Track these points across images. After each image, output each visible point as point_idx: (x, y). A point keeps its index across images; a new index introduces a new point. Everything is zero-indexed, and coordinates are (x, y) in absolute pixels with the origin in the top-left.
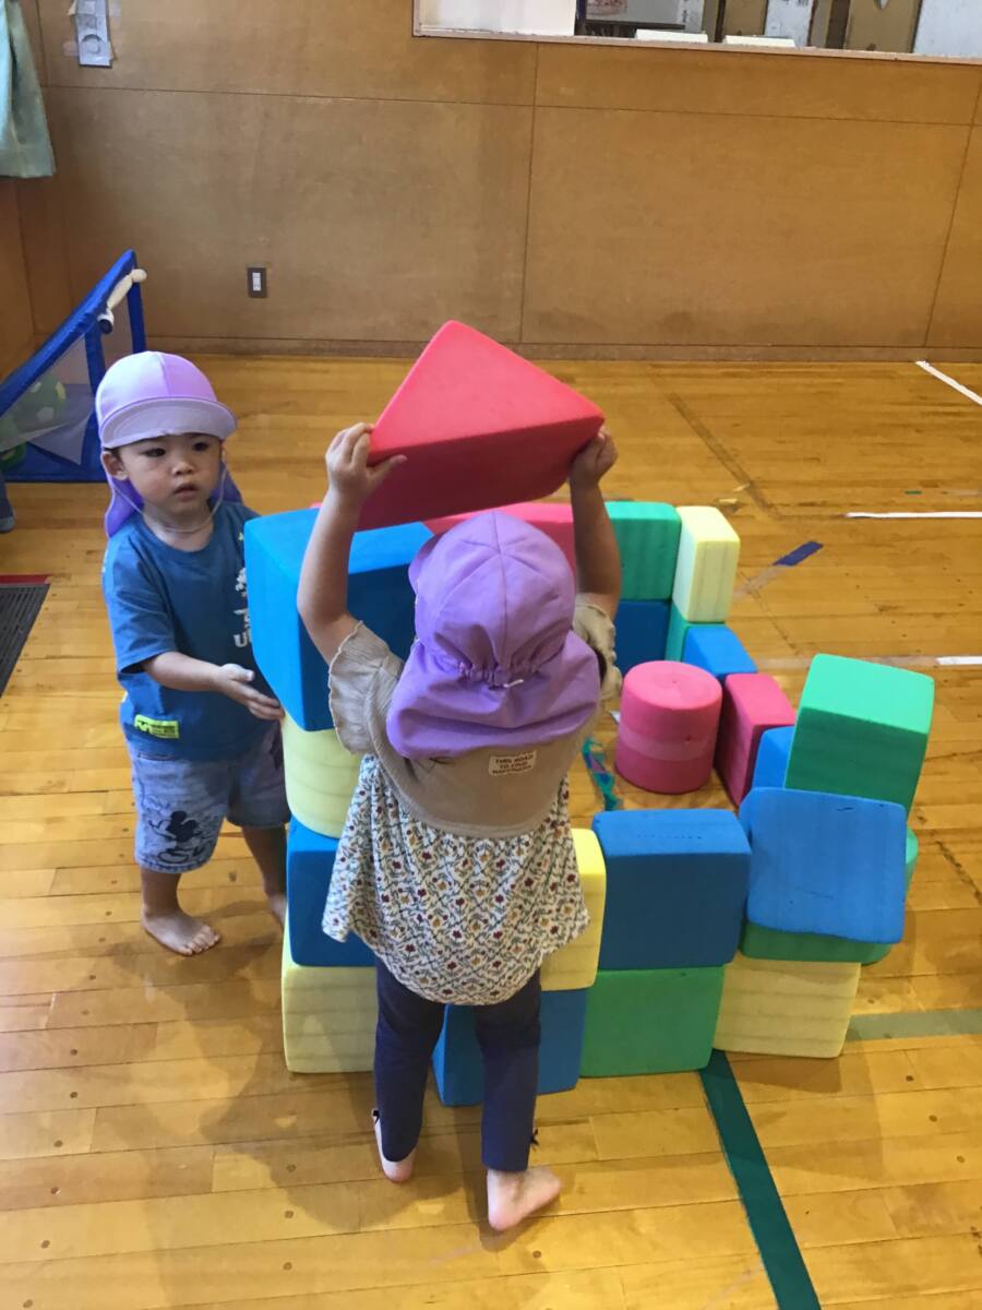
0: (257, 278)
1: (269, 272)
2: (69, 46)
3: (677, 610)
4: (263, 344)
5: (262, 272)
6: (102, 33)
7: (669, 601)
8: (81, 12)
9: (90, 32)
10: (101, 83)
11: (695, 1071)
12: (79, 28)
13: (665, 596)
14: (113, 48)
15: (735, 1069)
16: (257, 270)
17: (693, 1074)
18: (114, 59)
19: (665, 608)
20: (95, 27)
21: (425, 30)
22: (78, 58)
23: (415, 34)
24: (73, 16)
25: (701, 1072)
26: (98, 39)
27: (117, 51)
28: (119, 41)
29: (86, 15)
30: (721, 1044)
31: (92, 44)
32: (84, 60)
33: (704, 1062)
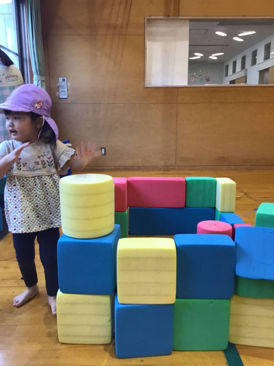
0: (103, 150)
1: (106, 149)
2: (57, 93)
3: (217, 210)
4: (104, 168)
5: (105, 149)
6: (66, 90)
7: (215, 208)
8: (61, 85)
9: (63, 90)
10: (65, 102)
11: (222, 350)
12: (60, 89)
13: (213, 206)
14: (68, 94)
15: (240, 351)
16: (103, 148)
17: (221, 352)
18: (68, 96)
19: (214, 211)
20: (64, 89)
21: (148, 86)
22: (59, 96)
23: (145, 87)
24: (59, 86)
25: (225, 351)
26: (64, 91)
27: (69, 94)
28: (70, 92)
29: (62, 86)
30: (233, 341)
31: (63, 93)
32: (61, 97)
33: (225, 347)
